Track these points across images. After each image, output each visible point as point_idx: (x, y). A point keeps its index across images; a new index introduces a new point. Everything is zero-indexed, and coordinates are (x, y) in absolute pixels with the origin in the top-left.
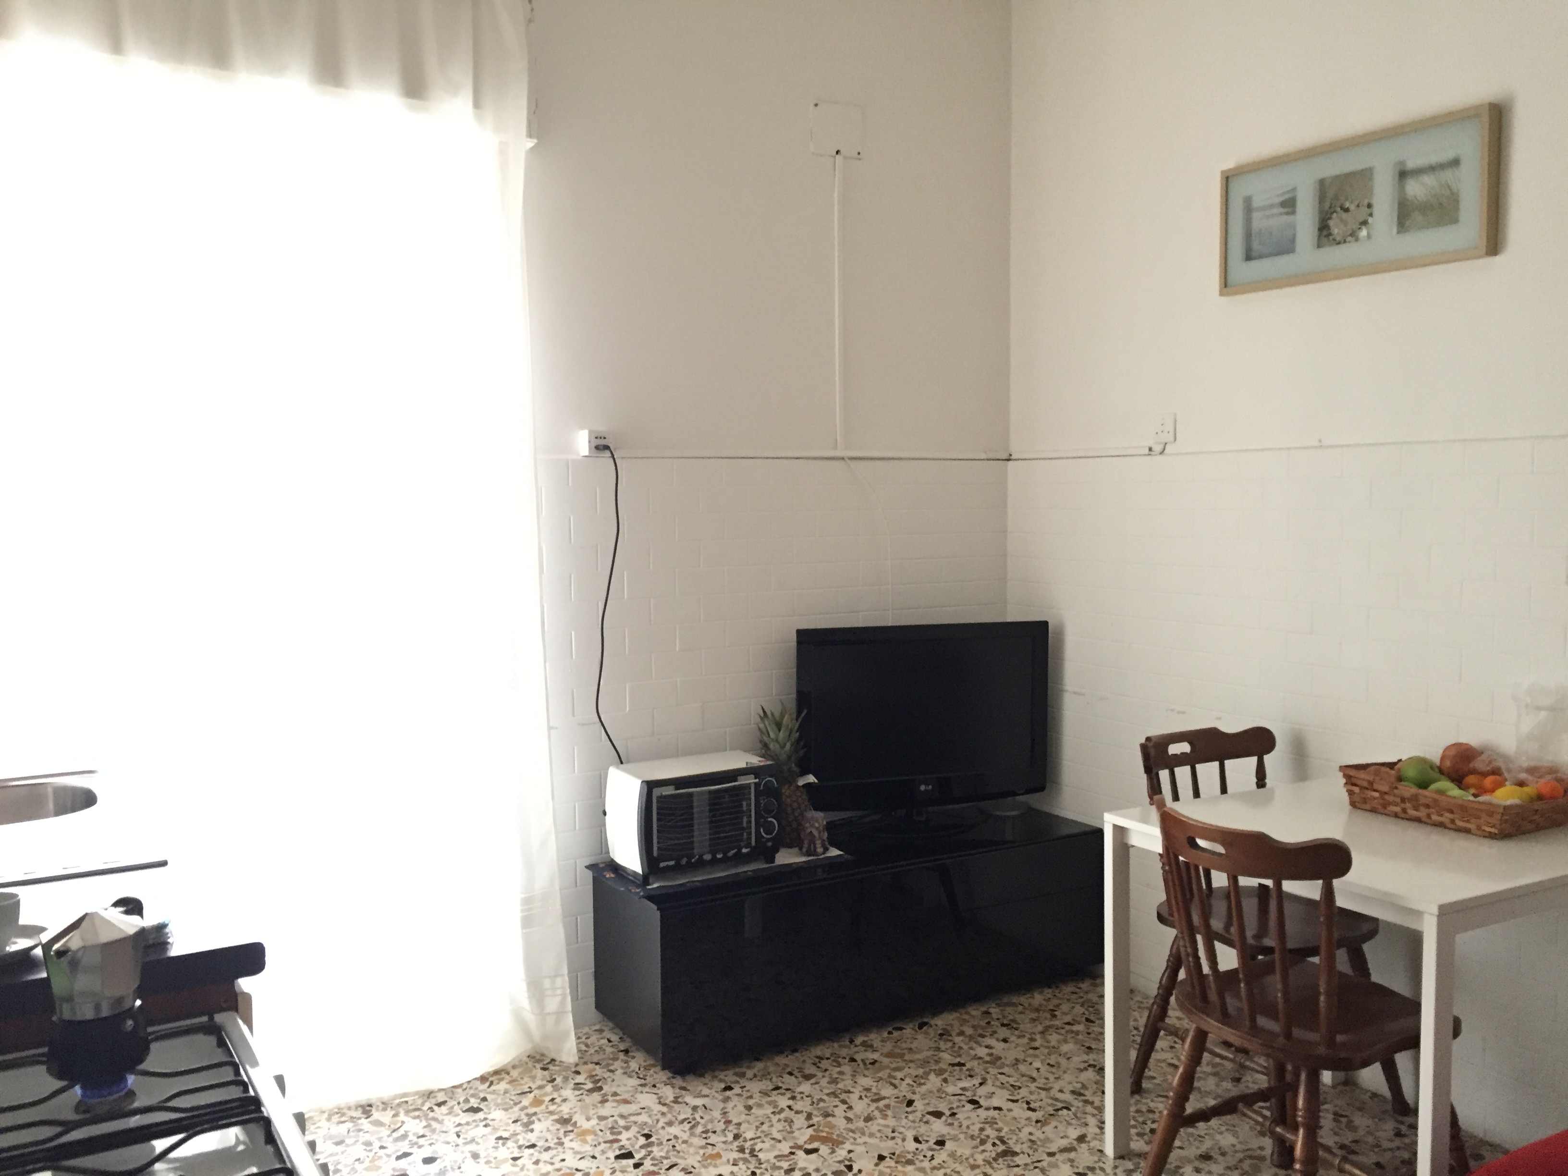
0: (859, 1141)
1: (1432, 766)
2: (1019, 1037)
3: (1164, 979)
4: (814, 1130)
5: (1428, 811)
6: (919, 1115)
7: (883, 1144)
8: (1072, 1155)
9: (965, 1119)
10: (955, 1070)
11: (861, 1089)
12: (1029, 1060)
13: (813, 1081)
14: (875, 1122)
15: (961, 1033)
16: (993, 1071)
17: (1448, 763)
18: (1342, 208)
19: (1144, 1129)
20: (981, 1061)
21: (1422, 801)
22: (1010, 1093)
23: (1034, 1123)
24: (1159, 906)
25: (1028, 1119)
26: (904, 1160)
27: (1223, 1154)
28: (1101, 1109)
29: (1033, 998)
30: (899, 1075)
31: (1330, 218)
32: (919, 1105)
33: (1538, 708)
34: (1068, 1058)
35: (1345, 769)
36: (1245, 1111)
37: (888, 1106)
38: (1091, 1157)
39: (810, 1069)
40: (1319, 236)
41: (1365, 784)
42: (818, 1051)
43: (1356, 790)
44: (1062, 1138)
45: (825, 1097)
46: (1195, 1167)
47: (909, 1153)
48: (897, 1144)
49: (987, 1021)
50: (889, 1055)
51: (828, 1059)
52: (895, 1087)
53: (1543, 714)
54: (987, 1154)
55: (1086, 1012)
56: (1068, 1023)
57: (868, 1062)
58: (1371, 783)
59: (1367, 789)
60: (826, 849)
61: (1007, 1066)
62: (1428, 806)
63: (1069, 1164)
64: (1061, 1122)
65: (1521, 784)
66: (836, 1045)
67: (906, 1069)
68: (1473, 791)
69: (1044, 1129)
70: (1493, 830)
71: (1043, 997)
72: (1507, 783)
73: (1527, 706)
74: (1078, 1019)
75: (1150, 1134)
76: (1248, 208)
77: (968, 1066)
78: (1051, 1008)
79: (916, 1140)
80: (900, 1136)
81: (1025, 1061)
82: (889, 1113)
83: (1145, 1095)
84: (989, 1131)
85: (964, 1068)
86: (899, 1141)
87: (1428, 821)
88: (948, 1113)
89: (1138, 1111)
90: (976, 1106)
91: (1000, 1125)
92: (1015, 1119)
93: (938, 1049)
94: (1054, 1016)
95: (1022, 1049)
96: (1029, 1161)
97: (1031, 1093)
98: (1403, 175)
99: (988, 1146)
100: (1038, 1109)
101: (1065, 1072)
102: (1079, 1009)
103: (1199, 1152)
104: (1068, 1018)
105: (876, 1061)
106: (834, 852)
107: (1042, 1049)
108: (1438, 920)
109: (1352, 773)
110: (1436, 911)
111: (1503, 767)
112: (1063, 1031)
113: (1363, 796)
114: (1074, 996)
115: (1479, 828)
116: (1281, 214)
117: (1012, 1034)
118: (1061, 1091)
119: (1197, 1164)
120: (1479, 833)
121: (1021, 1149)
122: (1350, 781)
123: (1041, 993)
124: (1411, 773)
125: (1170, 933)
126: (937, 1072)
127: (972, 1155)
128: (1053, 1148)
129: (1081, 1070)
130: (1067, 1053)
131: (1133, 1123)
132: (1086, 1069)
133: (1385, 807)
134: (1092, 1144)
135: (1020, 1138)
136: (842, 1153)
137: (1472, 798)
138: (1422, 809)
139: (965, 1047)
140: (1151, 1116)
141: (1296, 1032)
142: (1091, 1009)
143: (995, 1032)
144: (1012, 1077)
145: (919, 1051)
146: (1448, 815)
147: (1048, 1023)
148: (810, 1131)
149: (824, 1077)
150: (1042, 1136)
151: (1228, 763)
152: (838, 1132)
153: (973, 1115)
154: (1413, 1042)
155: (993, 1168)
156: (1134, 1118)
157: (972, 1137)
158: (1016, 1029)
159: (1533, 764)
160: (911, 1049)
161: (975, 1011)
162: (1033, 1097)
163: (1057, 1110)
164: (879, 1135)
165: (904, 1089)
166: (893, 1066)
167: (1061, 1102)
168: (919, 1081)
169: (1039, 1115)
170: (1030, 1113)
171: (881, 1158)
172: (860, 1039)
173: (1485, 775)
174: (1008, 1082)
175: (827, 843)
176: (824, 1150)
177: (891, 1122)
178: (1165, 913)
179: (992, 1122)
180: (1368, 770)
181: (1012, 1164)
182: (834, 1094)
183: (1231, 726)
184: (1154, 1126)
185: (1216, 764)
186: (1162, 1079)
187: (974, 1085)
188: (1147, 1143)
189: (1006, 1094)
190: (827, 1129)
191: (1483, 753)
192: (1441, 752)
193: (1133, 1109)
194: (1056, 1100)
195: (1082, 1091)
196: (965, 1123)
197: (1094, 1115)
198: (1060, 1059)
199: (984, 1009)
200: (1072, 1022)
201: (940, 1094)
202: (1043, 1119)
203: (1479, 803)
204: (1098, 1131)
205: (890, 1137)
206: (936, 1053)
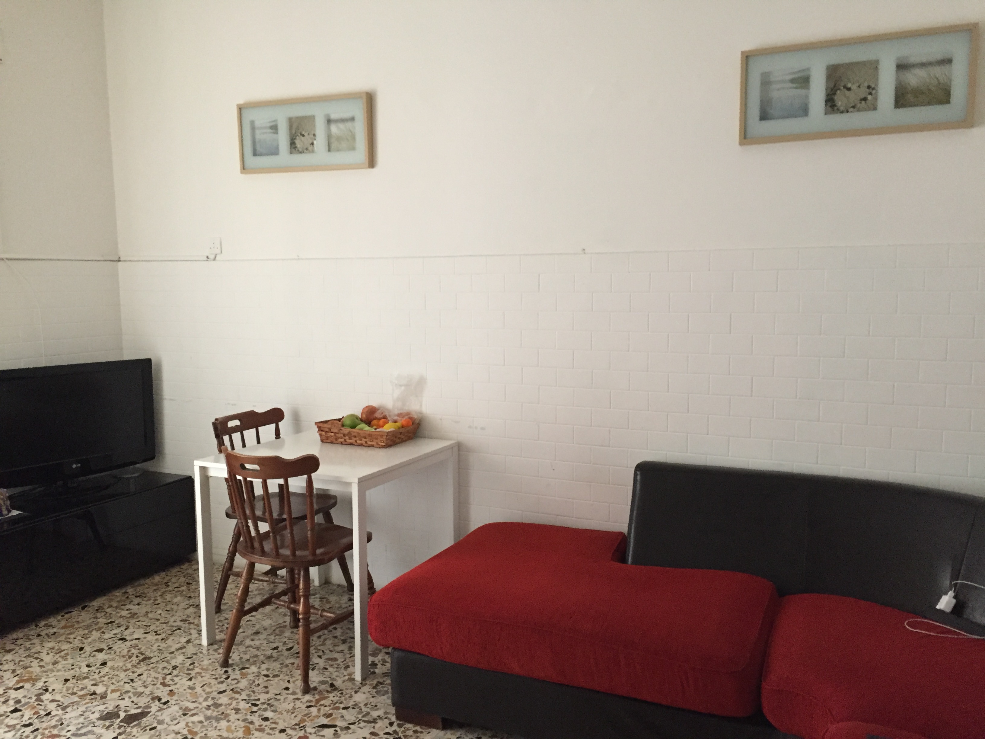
0: (50, 675)
1: (357, 418)
2: (147, 601)
3: (231, 547)
4: (18, 677)
5: (355, 439)
6: (88, 653)
7: (66, 674)
8: (184, 650)
9: (118, 649)
10: (108, 626)
11: (48, 649)
12: (154, 611)
13: (13, 652)
14: (60, 664)
15: (111, 606)
16: (133, 621)
17: (364, 416)
18: (301, 134)
19: (223, 628)
20: (124, 618)
21: (353, 434)
22: (144, 629)
23: (160, 641)
24: (226, 510)
25: (157, 640)
26: (82, 678)
27: (265, 629)
28: (199, 625)
29: (154, 579)
30: (72, 636)
31: (295, 139)
32: (88, 649)
33: (401, 386)
34: (178, 605)
35: (316, 423)
36: (276, 601)
37: (67, 654)
38: (195, 649)
39: (9, 647)
40: (291, 148)
41: (327, 430)
42: (14, 636)
43: (323, 433)
44: (177, 643)
45: (23, 659)
46: (251, 639)
47: (84, 673)
48: (76, 671)
49: (126, 597)
50: (63, 628)
51: (21, 638)
52: (70, 643)
53: (403, 388)
54: (134, 662)
55: (187, 580)
56: (177, 587)
57: (50, 634)
58: (330, 429)
59: (328, 432)
60: (9, 511)
61: (141, 616)
62: (355, 437)
63: (182, 655)
64: (176, 636)
65: (395, 422)
66: (26, 630)
67: (77, 632)
68: (375, 427)
69: (166, 642)
70: (383, 444)
71: (160, 577)
72: (389, 422)
73: (396, 385)
74: (182, 584)
75: (226, 630)
76: (253, 128)
77: (117, 622)
78: (166, 581)
79: (88, 666)
80: (78, 667)
81: (151, 612)
82: (69, 657)
83: (223, 612)
84: (133, 651)
85: (114, 624)
86: (77, 669)
87: (356, 444)
88: (107, 648)
89: (219, 621)
90: (124, 641)
91: (140, 646)
92: (149, 641)
93: (96, 618)
94: (168, 586)
95: (150, 606)
96: (159, 659)
97: (157, 627)
98: (329, 121)
99: (134, 658)
100: (162, 633)
101: (176, 612)
102: (182, 579)
103: (253, 632)
104: (176, 585)
105: (55, 633)
106: (15, 513)
107: (162, 604)
108: (359, 486)
109: (321, 425)
110: (357, 481)
111: (387, 416)
112: (174, 592)
113: (327, 436)
114: (179, 573)
115: (377, 444)
116: (271, 133)
117: (143, 600)
118: (175, 622)
119: (252, 637)
120: (378, 446)
121: (153, 655)
122: (320, 429)
123: (159, 575)
124: (348, 422)
125: (233, 523)
126: (97, 630)
127: (124, 665)
128: (172, 650)
129: (186, 609)
130: (176, 603)
131: (217, 627)
132: (188, 608)
133: (336, 440)
134: (194, 643)
135: (153, 650)
136: (40, 684)
137: (374, 430)
138: (353, 438)
139: (114, 613)
140: (226, 621)
141: (298, 553)
142: (189, 578)
143: (132, 601)
144: (145, 621)
145: (83, 622)
146: (364, 439)
147: (164, 590)
148: (16, 678)
149: (20, 648)
150: (166, 646)
151: (260, 429)
152: (35, 674)
153: (123, 645)
154: (350, 547)
155: (137, 668)
156: (217, 625)
157: (123, 656)
158: (145, 597)
159: (399, 412)
160: (78, 621)
161: (118, 593)
162: (158, 629)
163: (173, 631)
164: (63, 669)
165: (77, 643)
166: (67, 633)
167: (176, 627)
168: (85, 637)
169: (163, 636)
170: (157, 637)
171: (67, 680)
172: (43, 623)
173: (380, 419)
174: (142, 625)
175: (10, 507)
176: (27, 686)
177: (70, 661)
178: (230, 512)
179: (135, 646)
180: (328, 423)
181: (149, 663)
182: (29, 656)
183: (261, 409)
184: (228, 626)
185: (254, 430)
186: (232, 602)
187: (122, 631)
188: (225, 635)
189: (142, 631)
190: (27, 675)
191: (379, 409)
192: (361, 411)
193: (217, 620)
194: (173, 626)
195: (187, 619)
196: (118, 651)
197: (195, 629)
198: (173, 606)
199: (124, 591)
200: (178, 586)
201: (100, 640)
202: (165, 638)
203: (377, 432)
204: (197, 635)
205: (71, 669)
206: (95, 620)
